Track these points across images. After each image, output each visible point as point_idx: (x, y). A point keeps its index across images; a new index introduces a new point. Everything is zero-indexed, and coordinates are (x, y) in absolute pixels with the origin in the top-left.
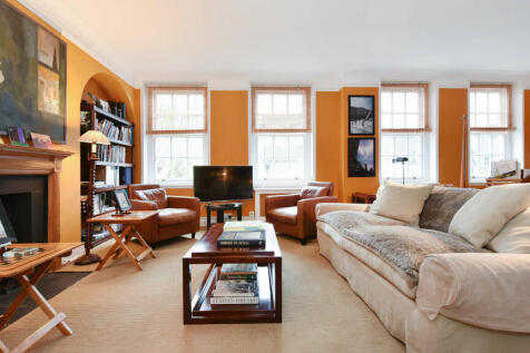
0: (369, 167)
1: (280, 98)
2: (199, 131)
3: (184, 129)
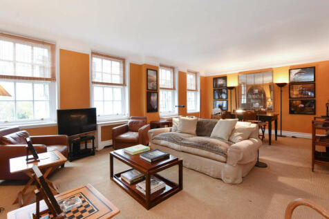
0: (156, 107)
1: (107, 62)
2: (47, 79)
3: (30, 75)
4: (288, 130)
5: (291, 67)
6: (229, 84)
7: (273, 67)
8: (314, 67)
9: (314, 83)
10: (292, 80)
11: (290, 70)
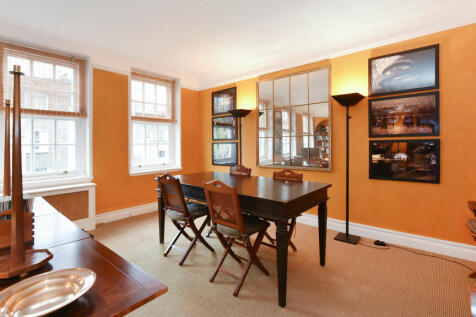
4: (365, 220)
5: (374, 51)
6: (241, 105)
7: (330, 56)
8: (436, 47)
9: (434, 91)
10: (376, 86)
11: (370, 61)
